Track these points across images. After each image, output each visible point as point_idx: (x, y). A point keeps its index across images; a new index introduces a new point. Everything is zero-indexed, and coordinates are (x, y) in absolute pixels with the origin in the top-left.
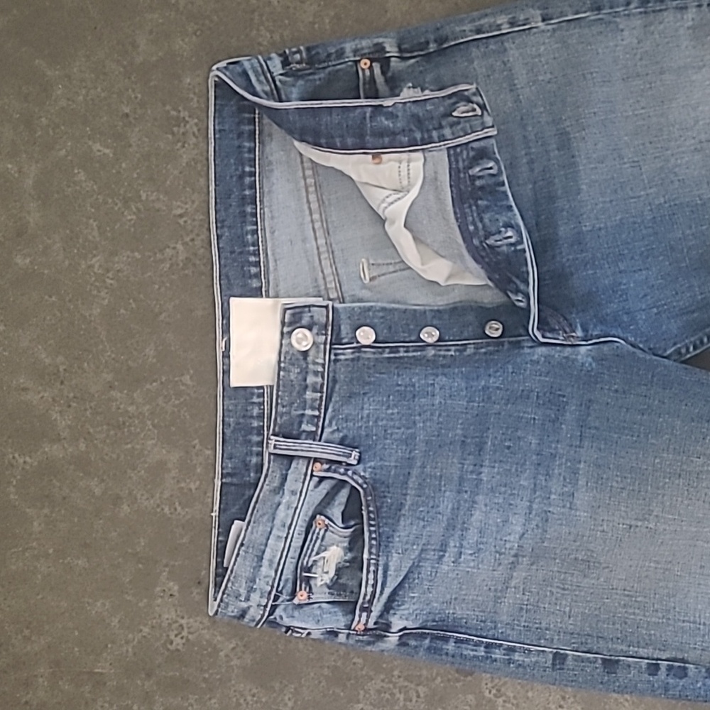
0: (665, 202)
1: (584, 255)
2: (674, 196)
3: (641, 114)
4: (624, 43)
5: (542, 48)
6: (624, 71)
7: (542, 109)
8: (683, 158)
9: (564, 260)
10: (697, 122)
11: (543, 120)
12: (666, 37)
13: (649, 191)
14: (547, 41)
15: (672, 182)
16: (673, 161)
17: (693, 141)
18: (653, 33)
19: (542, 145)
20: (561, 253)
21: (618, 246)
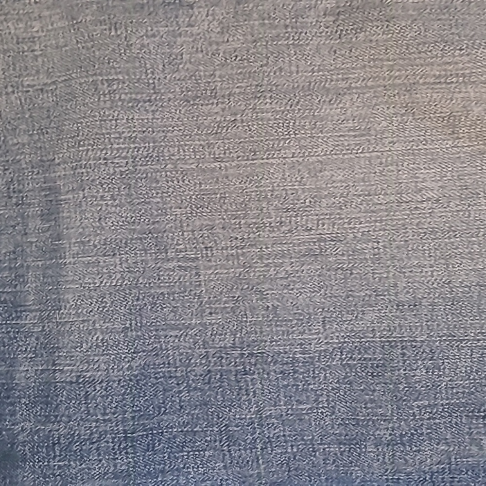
0: (234, 347)
1: (50, 426)
2: (253, 337)
3: (213, 170)
4: (195, 30)
5: (37, 26)
6: (189, 84)
7: (25, 139)
8: (281, 265)
9: (18, 428)
10: (316, 199)
11: (25, 159)
12: (273, 27)
13: (207, 320)
14: (46, 13)
15: (253, 309)
16: (260, 267)
17: (306, 236)
18: (249, 15)
19: (17, 205)
20: (13, 414)
21: (124, 420)
